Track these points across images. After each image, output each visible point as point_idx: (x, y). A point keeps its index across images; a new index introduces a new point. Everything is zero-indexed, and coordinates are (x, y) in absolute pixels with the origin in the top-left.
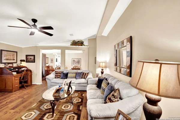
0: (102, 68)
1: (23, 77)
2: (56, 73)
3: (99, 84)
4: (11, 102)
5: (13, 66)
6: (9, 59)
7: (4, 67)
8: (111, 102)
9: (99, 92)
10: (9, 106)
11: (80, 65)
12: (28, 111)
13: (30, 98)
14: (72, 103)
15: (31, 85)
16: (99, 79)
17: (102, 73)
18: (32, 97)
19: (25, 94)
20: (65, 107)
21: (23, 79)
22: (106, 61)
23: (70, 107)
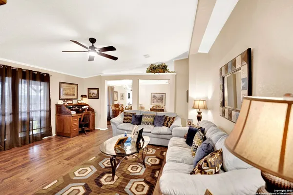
0: (198, 110)
1: (84, 118)
2: (125, 116)
3: (190, 137)
4: (67, 150)
5: (72, 104)
6: (69, 93)
7: (62, 104)
8: (201, 173)
9: (187, 152)
10: (65, 155)
11: (164, 104)
12: (83, 166)
13: (90, 148)
14: (144, 164)
15: (93, 130)
16: (189, 129)
17: (199, 118)
18: (92, 147)
19: (84, 142)
20: (132, 168)
21: (83, 121)
22: (207, 98)
23: (141, 171)
